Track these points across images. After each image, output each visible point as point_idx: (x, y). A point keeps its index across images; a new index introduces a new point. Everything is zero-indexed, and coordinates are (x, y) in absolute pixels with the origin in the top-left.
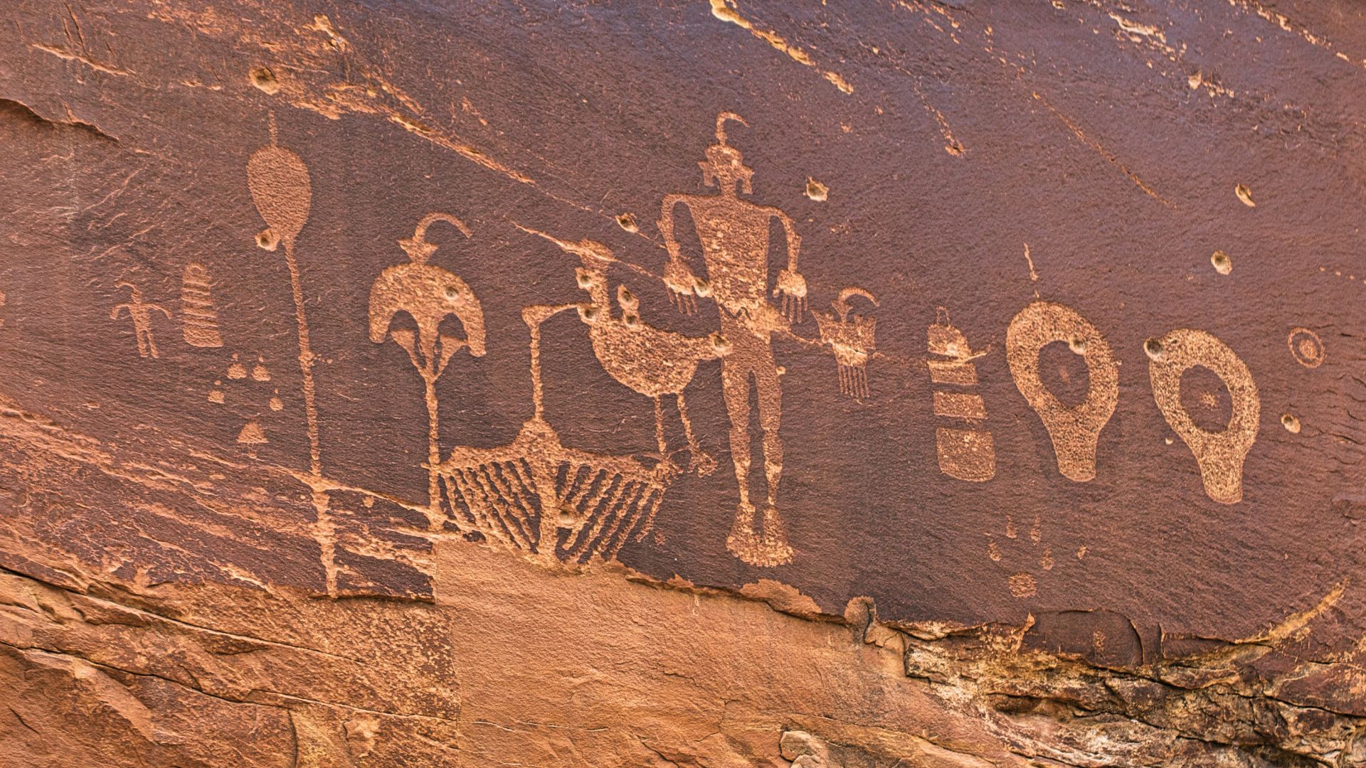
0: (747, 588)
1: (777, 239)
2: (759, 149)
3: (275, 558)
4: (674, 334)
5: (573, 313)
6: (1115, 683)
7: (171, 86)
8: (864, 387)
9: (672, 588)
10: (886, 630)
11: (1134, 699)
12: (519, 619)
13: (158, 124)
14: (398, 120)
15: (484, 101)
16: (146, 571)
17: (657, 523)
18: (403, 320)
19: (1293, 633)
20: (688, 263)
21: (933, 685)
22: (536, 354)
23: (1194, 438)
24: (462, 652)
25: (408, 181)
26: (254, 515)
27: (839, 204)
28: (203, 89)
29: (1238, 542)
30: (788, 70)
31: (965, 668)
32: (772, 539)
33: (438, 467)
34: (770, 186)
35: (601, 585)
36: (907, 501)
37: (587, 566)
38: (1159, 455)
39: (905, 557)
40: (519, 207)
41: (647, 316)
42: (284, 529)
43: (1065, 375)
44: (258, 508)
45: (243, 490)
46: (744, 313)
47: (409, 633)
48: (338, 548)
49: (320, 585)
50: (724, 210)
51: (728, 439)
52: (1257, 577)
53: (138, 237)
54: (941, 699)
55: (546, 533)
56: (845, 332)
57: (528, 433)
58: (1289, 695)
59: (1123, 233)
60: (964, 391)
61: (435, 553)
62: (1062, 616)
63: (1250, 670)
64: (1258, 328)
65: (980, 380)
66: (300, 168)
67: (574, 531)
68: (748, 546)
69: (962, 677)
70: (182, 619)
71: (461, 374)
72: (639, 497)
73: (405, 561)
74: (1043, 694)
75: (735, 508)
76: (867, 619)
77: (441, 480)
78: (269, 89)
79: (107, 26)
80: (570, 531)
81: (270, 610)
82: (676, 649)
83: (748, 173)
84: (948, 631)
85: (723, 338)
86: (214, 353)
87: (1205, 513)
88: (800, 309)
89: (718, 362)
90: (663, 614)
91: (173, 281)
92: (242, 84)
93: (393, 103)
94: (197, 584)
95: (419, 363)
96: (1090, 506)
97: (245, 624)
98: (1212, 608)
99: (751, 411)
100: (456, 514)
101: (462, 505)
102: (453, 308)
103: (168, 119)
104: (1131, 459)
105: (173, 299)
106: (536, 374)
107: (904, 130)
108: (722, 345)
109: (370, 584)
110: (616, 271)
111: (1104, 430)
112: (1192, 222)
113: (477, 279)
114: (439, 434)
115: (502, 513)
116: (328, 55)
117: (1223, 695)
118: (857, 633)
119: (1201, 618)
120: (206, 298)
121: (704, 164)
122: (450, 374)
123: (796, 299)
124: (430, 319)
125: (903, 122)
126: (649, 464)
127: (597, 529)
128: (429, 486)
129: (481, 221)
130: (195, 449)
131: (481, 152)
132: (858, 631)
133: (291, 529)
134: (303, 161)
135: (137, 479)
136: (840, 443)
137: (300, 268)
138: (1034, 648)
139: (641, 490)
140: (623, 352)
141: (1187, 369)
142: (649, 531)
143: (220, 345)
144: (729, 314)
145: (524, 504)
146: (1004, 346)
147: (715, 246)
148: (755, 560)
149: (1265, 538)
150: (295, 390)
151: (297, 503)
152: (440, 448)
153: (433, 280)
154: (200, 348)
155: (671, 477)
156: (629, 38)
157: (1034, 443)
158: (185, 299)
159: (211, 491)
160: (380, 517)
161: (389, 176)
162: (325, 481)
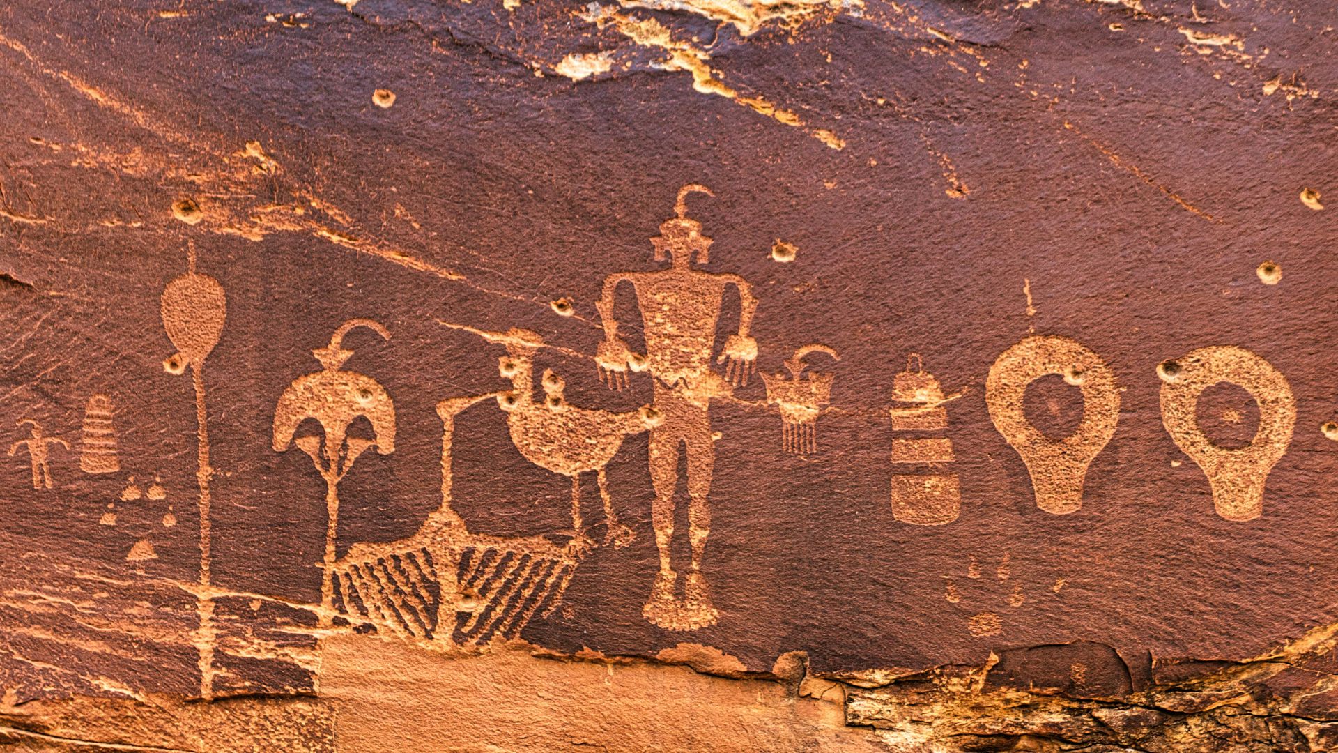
0: (665, 653)
1: (731, 304)
2: (723, 218)
3: (150, 667)
4: (601, 411)
5: (493, 402)
6: (1103, 714)
7: (91, 228)
8: (811, 443)
9: (582, 660)
10: (823, 682)
11: (1124, 728)
12: (410, 704)
13: (75, 265)
14: (325, 234)
15: (418, 205)
16: (14, 691)
17: (567, 597)
18: (311, 427)
19: (1314, 648)
20: (625, 340)
21: (878, 732)
22: (447, 445)
23: (1207, 457)
24: (347, 740)
25: (329, 291)
26: (134, 628)
27: (809, 262)
28: (122, 227)
29: (1252, 559)
30: (771, 133)
31: (917, 713)
32: (695, 603)
33: (333, 565)
34: (730, 253)
35: (503, 664)
36: (852, 552)
37: (487, 647)
38: (1162, 479)
39: (847, 608)
40: (445, 304)
41: (574, 397)
42: (163, 639)
43: (1054, 407)
44: (138, 621)
45: (125, 606)
46: (682, 383)
47: (290, 727)
48: (217, 652)
49: (194, 689)
50: (673, 283)
51: (651, 509)
52: (1274, 593)
53: (45, 374)
54: (887, 745)
55: (445, 618)
56: (797, 390)
57: (433, 524)
58: (1308, 711)
59: (1150, 256)
60: (930, 435)
61: (321, 648)
62: (1033, 652)
63: (1261, 688)
64: (1306, 336)
65: (950, 423)
66: (217, 292)
67: (474, 614)
68: (667, 612)
69: (912, 721)
70: (50, 733)
71: (366, 472)
72: (548, 575)
73: (287, 659)
74: (1018, 731)
75: (653, 576)
76: (801, 673)
77: (335, 577)
78: (191, 219)
79: (29, 179)
80: (470, 614)
81: (142, 717)
82: (585, 719)
83: (707, 243)
84: (894, 677)
85: (655, 410)
86: (111, 479)
87: (1213, 533)
88: (746, 372)
89: (646, 434)
90: (572, 686)
91: (75, 414)
92: (164, 217)
93: (319, 216)
94: (65, 699)
95: (323, 467)
96: (1071, 538)
97: (116, 732)
98: (1215, 629)
99: (678, 480)
100: (348, 608)
101: (356, 600)
102: (364, 410)
103: (86, 260)
104: (1127, 486)
105: (74, 431)
106: (446, 465)
107: (899, 179)
108: (655, 417)
109: (247, 684)
110: (544, 357)
111: (1096, 459)
112: (1240, 234)
113: (392, 379)
114: (337, 533)
115: (397, 602)
116: (256, 179)
117: (1234, 716)
118: (792, 688)
119: (1202, 641)
120: (108, 426)
121: (657, 239)
122: (354, 474)
123: (743, 363)
124: (338, 422)
125: (899, 171)
126: (561, 542)
127: (499, 610)
128: (322, 584)
129: (403, 322)
130: (81, 571)
131: (410, 255)
132: (790, 684)
133: (171, 639)
134: (221, 285)
135: (19, 605)
136: (777, 501)
137: (206, 387)
138: (1000, 685)
139: (551, 568)
140: (543, 434)
141: (1209, 387)
142: (557, 607)
143: (116, 469)
144: (664, 385)
145: (423, 592)
146: (984, 387)
147: (659, 320)
148: (675, 625)
149: (1285, 551)
150: (190, 505)
151: (181, 613)
152: (337, 547)
153: (346, 384)
154: (95, 475)
155: (584, 552)
156: (590, 124)
157: (1009, 480)
158: (85, 429)
159: (93, 609)
160: (266, 619)
161: (310, 289)
162: (213, 589)
